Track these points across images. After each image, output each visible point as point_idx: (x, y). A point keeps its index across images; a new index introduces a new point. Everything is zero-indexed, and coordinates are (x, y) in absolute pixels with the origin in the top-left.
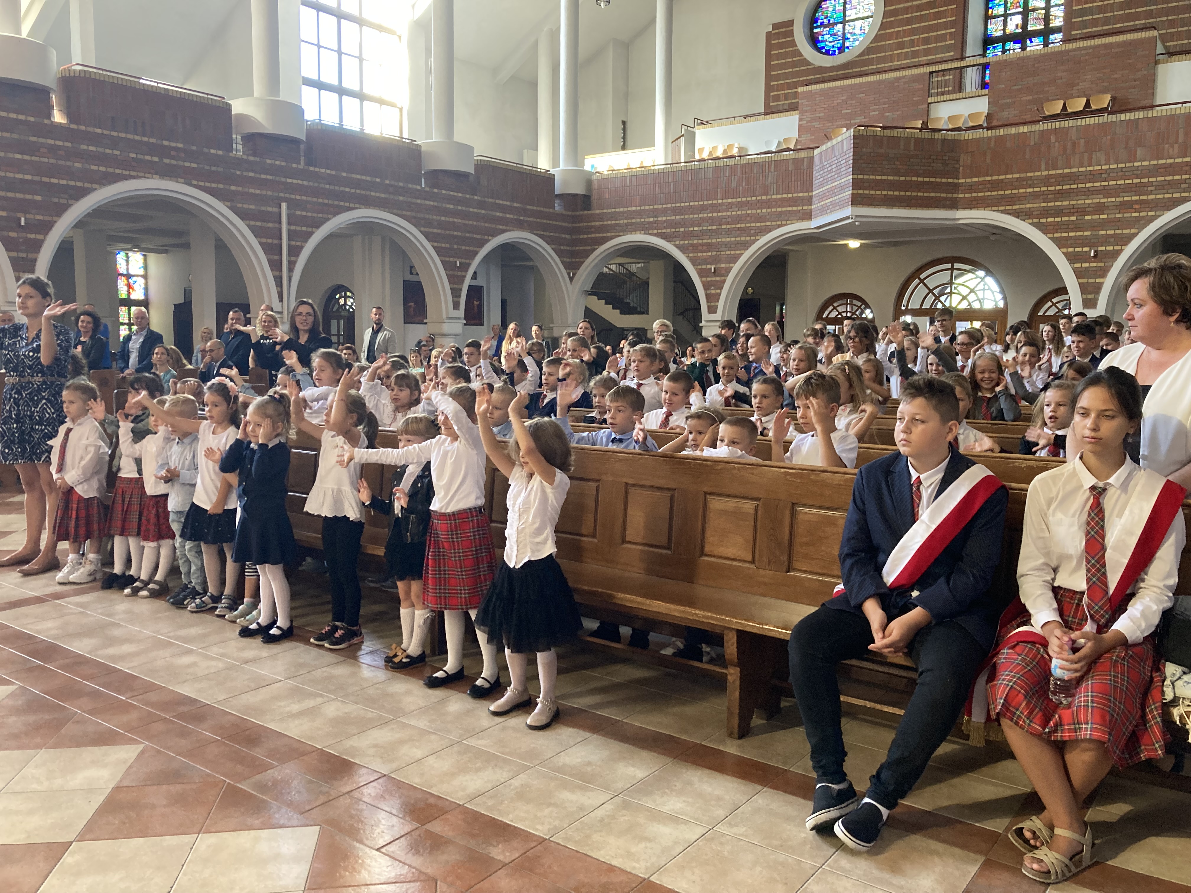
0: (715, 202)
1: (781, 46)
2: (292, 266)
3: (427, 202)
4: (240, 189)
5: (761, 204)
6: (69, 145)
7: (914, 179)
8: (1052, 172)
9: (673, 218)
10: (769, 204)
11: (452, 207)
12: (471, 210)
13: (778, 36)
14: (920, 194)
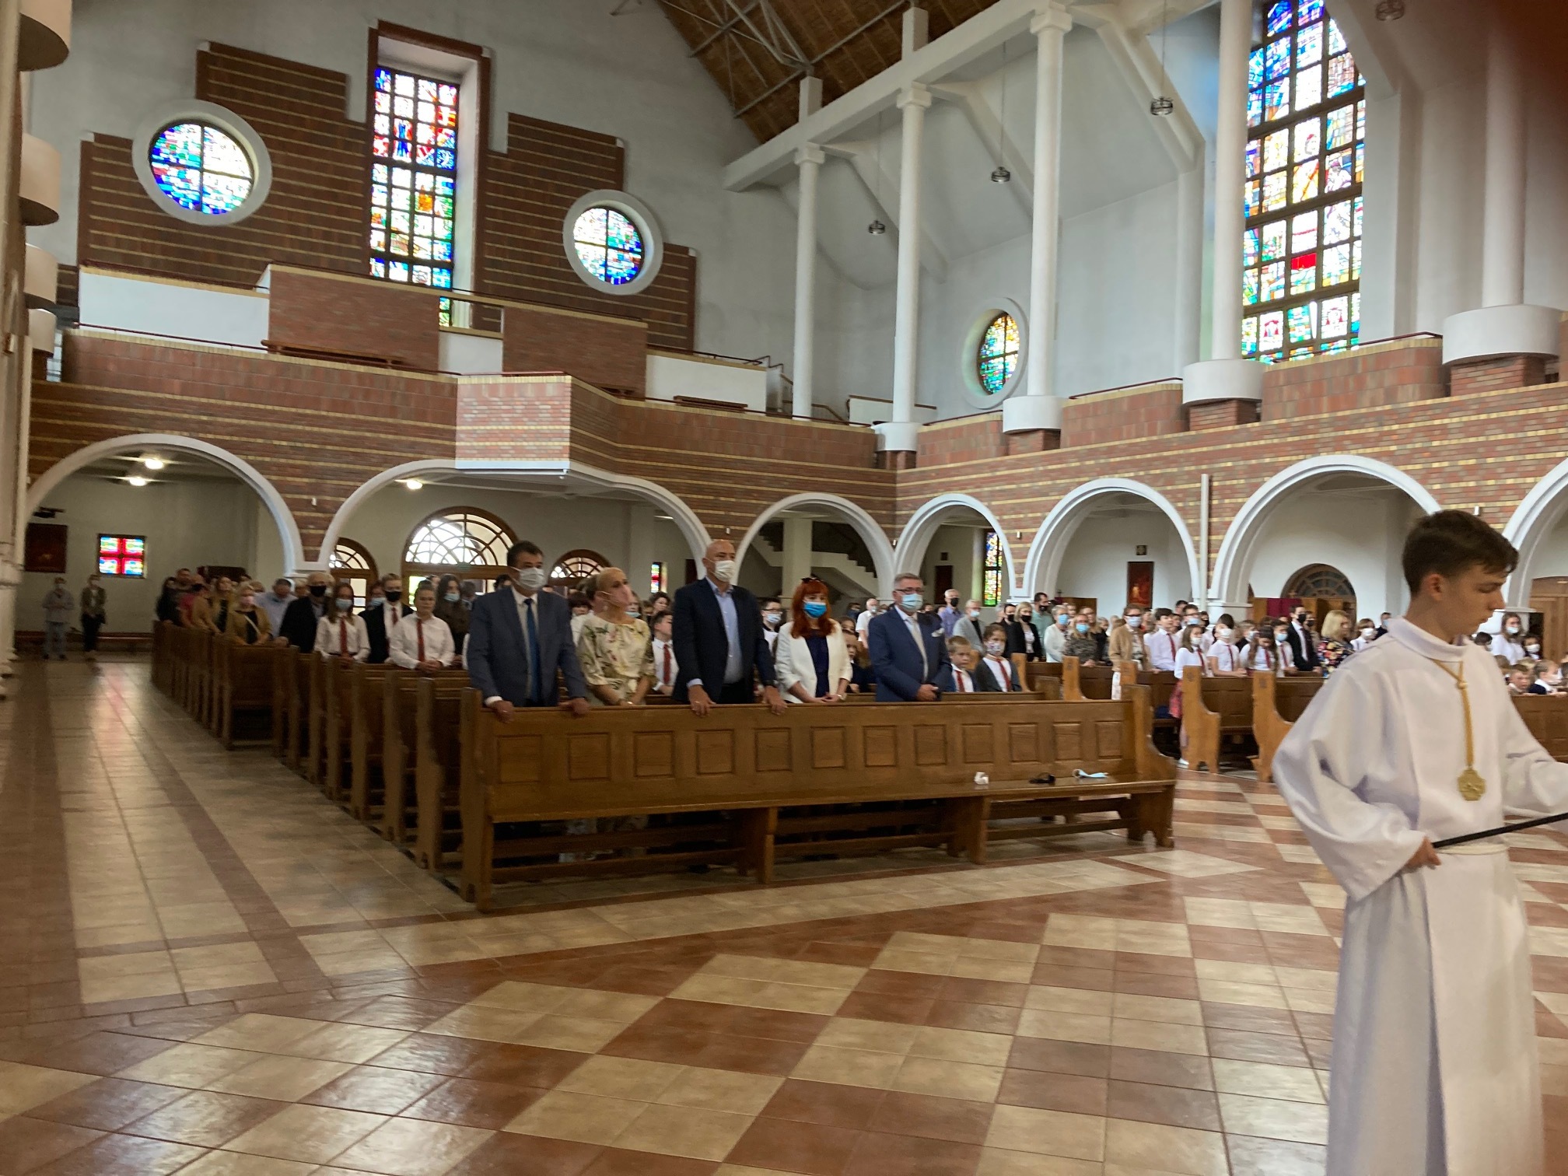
5: (386, 428)
9: (244, 422)
13: (104, 153)
14: (600, 454)
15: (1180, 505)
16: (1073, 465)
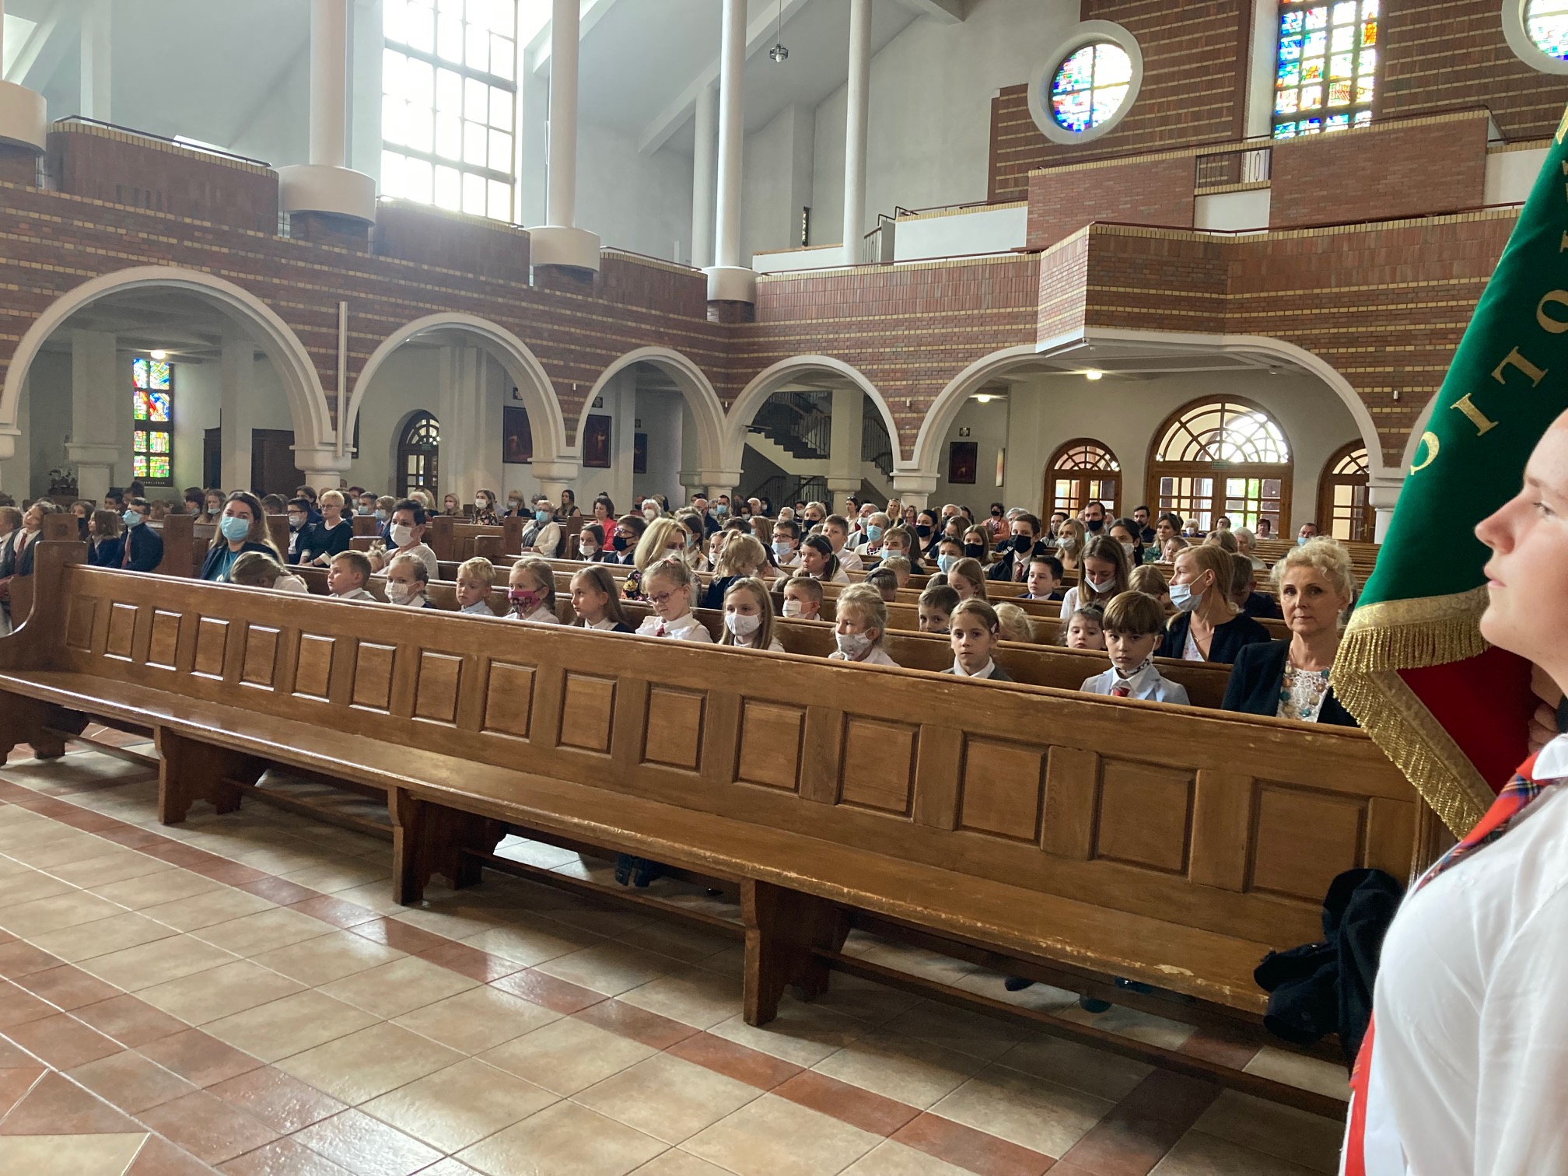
0: (912, 316)
1: (1012, 116)
2: (351, 384)
3: (535, 306)
4: (285, 282)
5: (970, 321)
6: (58, 220)
7: (1168, 293)
8: (1343, 290)
9: (859, 335)
10: (982, 320)
11: (568, 312)
12: (594, 317)
13: (1007, 104)
14: (1175, 312)
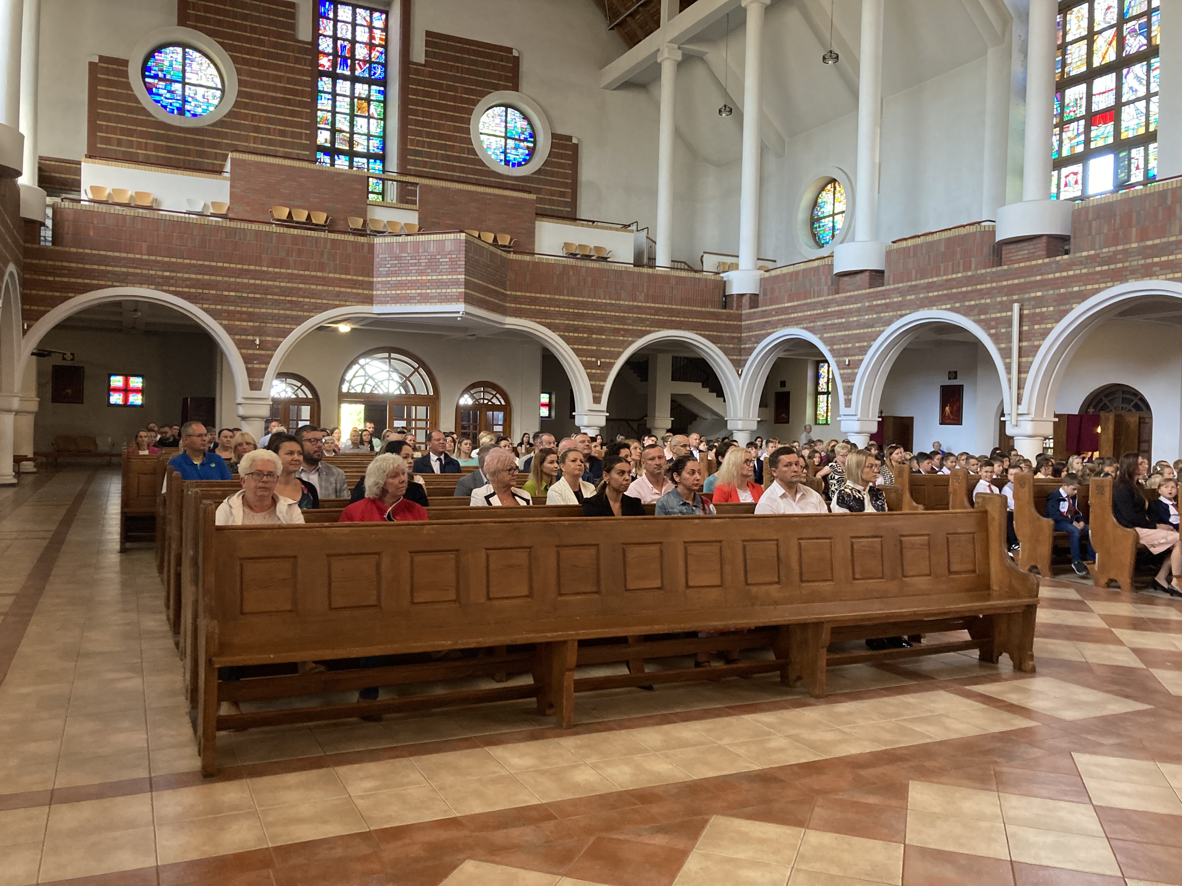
1: (110, 83)
5: (316, 280)
7: (490, 286)
9: (200, 277)
10: (325, 282)
13: (107, 71)
14: (492, 299)
15: (993, 331)
16: (895, 300)
